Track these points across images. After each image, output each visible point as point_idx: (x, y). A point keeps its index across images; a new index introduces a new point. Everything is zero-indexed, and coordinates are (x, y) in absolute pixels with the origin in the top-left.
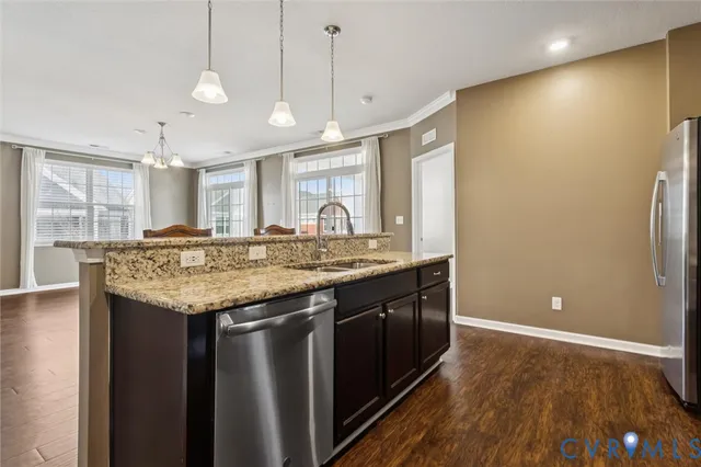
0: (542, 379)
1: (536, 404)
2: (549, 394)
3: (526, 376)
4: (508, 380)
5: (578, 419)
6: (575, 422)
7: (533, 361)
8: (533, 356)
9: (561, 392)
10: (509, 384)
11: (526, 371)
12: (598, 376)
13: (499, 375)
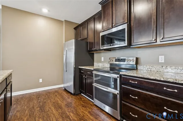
0: (45, 102)
1: (50, 110)
2: (50, 105)
3: (41, 104)
4: (37, 108)
5: (60, 107)
6: (60, 108)
7: (40, 99)
8: (39, 97)
9: (52, 103)
10: (39, 108)
11: (40, 102)
12: (56, 95)
13: (33, 107)
